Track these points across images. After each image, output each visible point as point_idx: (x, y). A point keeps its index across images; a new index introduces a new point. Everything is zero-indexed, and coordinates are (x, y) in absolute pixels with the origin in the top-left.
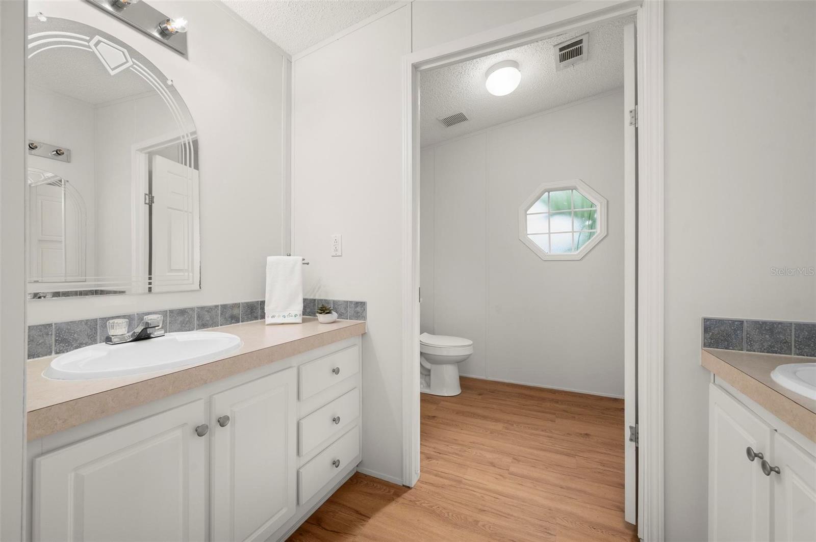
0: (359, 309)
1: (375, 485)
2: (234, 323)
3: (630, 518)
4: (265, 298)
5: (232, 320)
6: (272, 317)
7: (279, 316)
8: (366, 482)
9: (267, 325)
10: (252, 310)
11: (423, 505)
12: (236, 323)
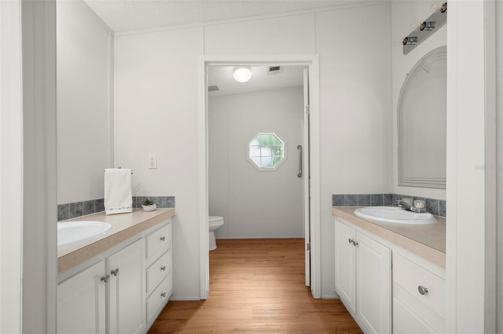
0: (169, 201)
1: (184, 304)
2: (79, 216)
3: (307, 284)
4: (104, 196)
5: (77, 214)
6: (110, 210)
7: (116, 209)
8: (177, 304)
9: (107, 215)
10: (90, 206)
11: (215, 305)
12: (80, 216)
